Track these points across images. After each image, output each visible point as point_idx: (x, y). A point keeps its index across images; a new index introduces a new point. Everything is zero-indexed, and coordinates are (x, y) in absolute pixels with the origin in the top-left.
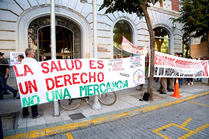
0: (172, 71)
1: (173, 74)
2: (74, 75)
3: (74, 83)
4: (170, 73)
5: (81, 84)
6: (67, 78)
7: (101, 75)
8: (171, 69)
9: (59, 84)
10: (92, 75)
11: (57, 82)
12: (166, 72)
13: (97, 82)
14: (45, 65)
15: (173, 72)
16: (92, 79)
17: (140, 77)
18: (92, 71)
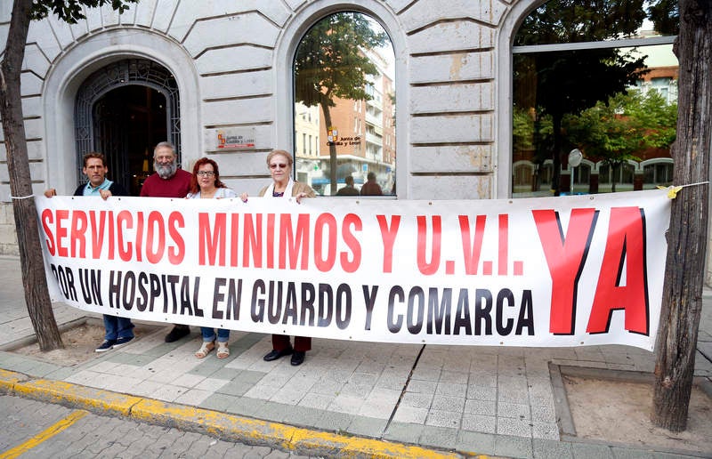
0: (148, 287)
1: (159, 301)
4: (138, 294)
8: (143, 275)
12: (114, 289)
15: (155, 293)
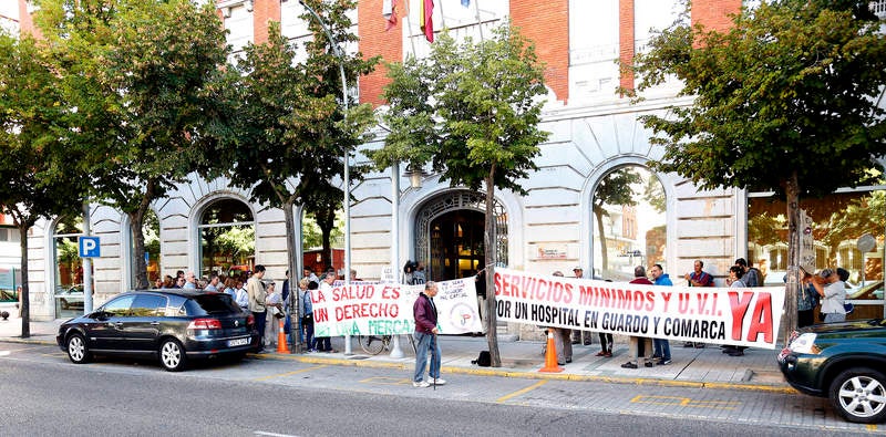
0: (551, 313)
1: (557, 319)
2: (363, 305)
3: (363, 316)
4: (546, 316)
5: (370, 318)
6: (356, 308)
7: (394, 308)
8: (548, 307)
9: (348, 315)
10: (383, 307)
11: (346, 312)
12: (534, 312)
13: (389, 317)
14: (337, 292)
15: (554, 316)
16: (383, 313)
17: (466, 317)
18: (384, 302)
